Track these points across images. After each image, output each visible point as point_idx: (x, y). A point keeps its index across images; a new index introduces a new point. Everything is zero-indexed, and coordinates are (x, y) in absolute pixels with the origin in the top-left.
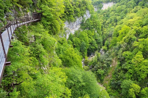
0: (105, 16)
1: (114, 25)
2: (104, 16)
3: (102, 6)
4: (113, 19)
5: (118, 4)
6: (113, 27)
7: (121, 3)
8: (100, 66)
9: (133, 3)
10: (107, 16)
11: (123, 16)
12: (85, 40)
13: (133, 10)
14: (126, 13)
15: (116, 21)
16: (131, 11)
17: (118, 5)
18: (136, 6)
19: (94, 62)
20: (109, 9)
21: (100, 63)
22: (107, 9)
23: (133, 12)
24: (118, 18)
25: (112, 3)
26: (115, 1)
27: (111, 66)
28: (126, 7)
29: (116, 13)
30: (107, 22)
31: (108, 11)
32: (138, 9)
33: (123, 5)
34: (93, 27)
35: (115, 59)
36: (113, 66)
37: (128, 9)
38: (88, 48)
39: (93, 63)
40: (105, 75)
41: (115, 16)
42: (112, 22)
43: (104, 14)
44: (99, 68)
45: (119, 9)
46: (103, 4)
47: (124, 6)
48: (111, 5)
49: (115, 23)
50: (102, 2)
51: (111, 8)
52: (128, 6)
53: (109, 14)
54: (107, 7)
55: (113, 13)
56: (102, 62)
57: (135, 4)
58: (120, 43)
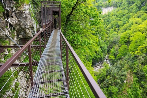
0: (106, 20)
1: (116, 30)
2: (104, 21)
3: (102, 10)
4: (114, 24)
5: (118, 8)
6: (115, 33)
7: (122, 8)
8: (111, 82)
9: (135, 8)
10: (107, 21)
11: (125, 21)
12: (89, 49)
13: (136, 15)
14: (128, 17)
15: (118, 26)
16: (134, 16)
17: (119, 10)
18: (138, 11)
19: (103, 75)
20: (109, 13)
21: (111, 78)
22: (107, 13)
23: (136, 17)
24: (120, 23)
25: (112, 7)
26: (115, 6)
27: (125, 82)
28: (128, 11)
29: (117, 18)
30: (108, 27)
31: (109, 16)
32: (142, 14)
33: (124, 10)
34: (97, 33)
35: (129, 72)
36: (127, 81)
37: (131, 14)
38: (93, 57)
39: (101, 76)
40: (119, 93)
41: (117, 21)
42: (114, 27)
43: (104, 18)
44: (110, 84)
45: (120, 14)
46: (103, 8)
47: (126, 11)
48: (111, 10)
49: (117, 29)
50: (101, 7)
51: (111, 12)
52: (130, 11)
53: (109, 19)
54: (107, 12)
55: (113, 17)
56: (113, 76)
57: (138, 8)
58: (135, 53)
